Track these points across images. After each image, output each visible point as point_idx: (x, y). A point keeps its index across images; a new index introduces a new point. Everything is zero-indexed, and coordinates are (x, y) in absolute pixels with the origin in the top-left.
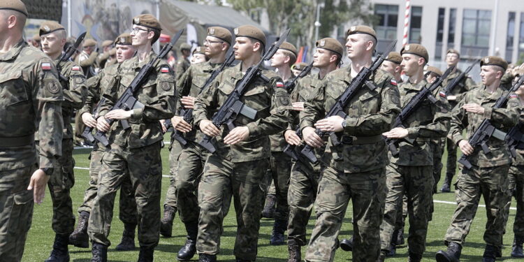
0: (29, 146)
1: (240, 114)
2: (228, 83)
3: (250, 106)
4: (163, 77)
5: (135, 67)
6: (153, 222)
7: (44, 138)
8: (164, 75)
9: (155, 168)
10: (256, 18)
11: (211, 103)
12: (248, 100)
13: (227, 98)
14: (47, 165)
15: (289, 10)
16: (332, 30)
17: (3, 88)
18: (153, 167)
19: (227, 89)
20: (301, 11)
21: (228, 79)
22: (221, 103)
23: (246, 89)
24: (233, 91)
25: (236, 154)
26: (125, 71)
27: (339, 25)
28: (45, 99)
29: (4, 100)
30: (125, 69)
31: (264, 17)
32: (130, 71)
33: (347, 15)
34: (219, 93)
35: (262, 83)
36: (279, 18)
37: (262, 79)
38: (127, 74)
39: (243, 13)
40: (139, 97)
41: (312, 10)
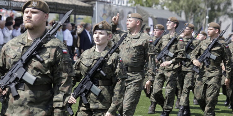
0: (142, 71)
1: (209, 58)
2: (205, 45)
3: (214, 54)
4: (180, 43)
5: (168, 38)
6: (171, 101)
7: (151, 68)
8: (181, 42)
9: (175, 78)
10: (179, 15)
11: (198, 53)
12: (213, 52)
13: (204, 51)
14: (152, 79)
15: (194, 11)
16: (214, 20)
17: (135, 49)
18: (174, 77)
19: (204, 48)
20: (200, 12)
21: (205, 44)
22: (202, 53)
23: (212, 48)
24: (207, 49)
25: (208, 74)
26: (164, 40)
27: (217, 18)
28: (150, 53)
29: (135, 53)
30: (164, 39)
31: (183, 14)
32: (166, 40)
33: (221, 13)
34: (201, 50)
35: (219, 45)
36: (190, 15)
37: (219, 43)
38: (165, 41)
39: (174, 13)
40: (170, 50)
41: (205, 11)
